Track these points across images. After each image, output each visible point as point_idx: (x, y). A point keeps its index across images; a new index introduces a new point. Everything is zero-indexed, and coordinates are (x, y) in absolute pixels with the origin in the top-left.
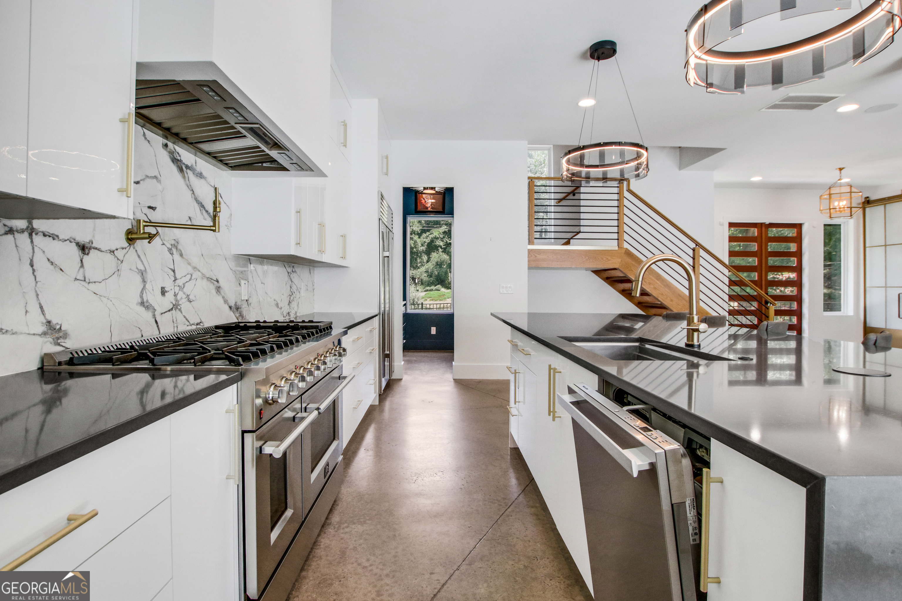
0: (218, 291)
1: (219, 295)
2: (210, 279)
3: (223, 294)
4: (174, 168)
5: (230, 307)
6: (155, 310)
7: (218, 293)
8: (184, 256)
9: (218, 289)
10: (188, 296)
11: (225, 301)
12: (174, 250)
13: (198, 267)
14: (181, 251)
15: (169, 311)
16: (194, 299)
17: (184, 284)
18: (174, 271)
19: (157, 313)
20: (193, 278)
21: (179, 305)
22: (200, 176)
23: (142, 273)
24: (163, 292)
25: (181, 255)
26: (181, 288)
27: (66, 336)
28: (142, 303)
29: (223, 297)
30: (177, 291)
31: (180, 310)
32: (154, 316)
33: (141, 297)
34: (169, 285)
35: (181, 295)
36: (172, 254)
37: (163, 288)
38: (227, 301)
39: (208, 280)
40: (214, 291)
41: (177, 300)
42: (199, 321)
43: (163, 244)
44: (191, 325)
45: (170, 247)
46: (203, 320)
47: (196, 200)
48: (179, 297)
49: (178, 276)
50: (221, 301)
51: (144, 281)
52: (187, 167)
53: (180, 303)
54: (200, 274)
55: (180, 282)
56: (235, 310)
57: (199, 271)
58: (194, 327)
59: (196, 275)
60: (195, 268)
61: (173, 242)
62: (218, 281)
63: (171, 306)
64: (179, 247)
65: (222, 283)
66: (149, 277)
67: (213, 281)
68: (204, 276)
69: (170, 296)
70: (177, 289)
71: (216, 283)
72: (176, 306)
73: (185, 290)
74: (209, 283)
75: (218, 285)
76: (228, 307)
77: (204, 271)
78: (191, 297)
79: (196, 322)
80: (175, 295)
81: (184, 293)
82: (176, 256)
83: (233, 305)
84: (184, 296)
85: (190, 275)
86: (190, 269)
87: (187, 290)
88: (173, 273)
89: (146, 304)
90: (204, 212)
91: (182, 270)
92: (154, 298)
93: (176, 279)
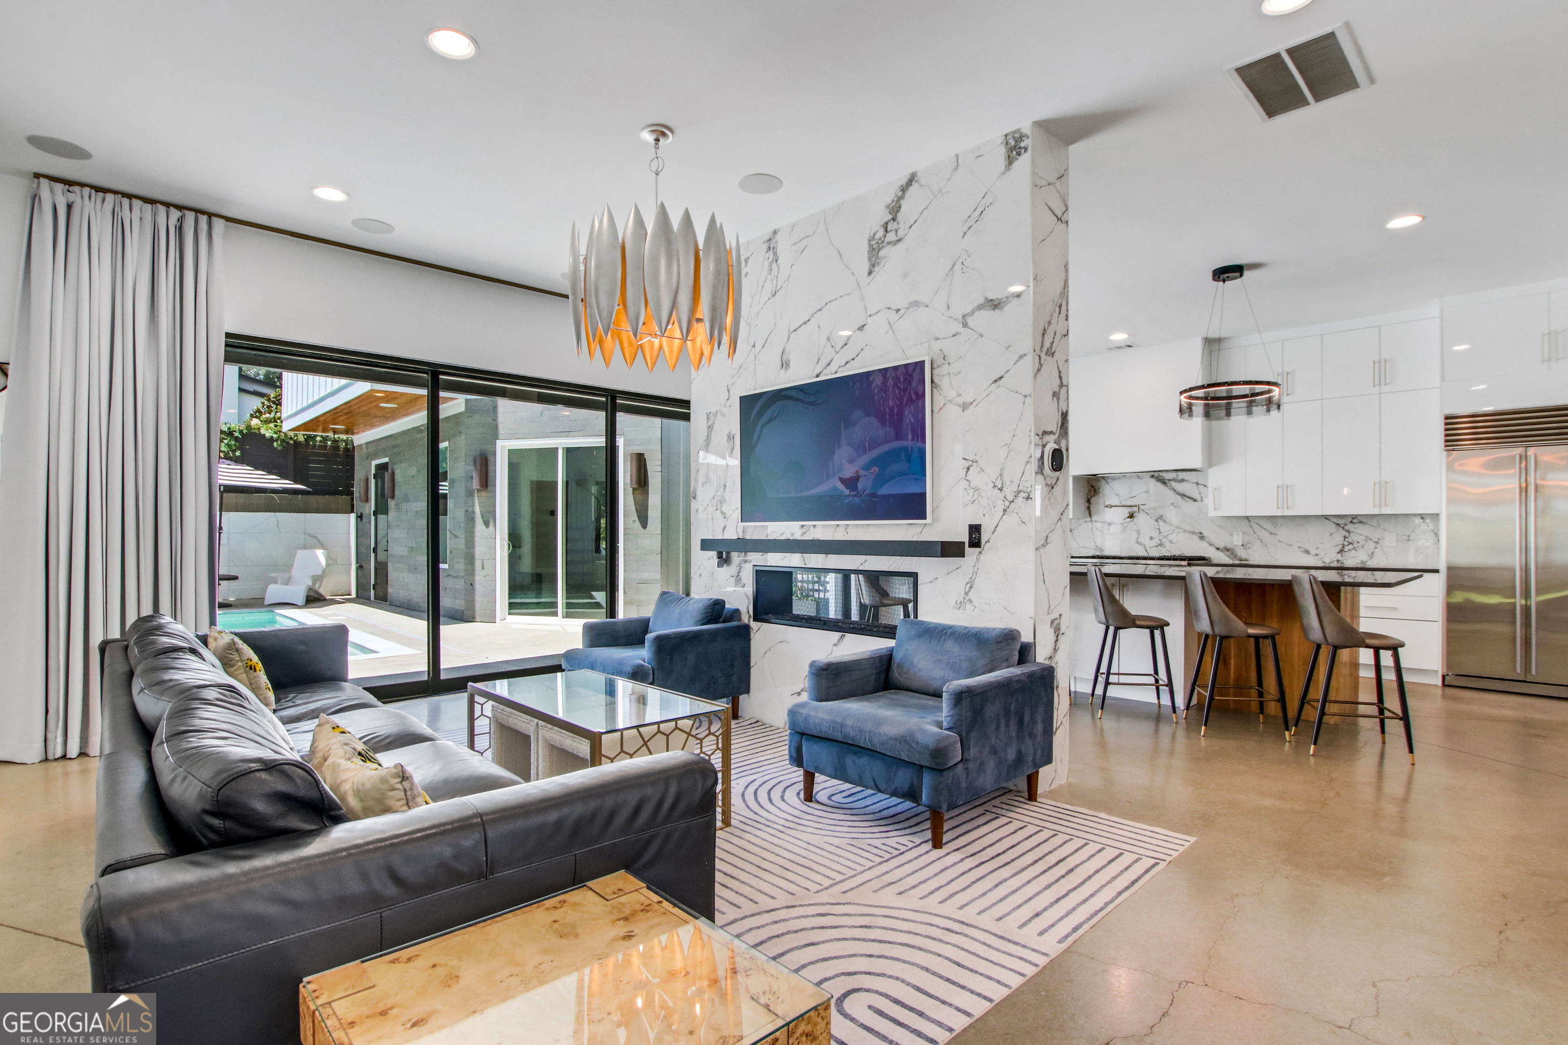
1: (1203, 541)
2: (1192, 532)
3: (1208, 541)
4: (1159, 484)
5: (1218, 549)
6: (1145, 546)
7: (1201, 540)
9: (1202, 537)
10: (1171, 540)
11: (1210, 545)
12: (1159, 520)
13: (1180, 527)
14: (1165, 520)
15: (1156, 547)
16: (1176, 542)
17: (1167, 535)
18: (1159, 529)
19: (1147, 547)
20: (1175, 532)
21: (1163, 544)
22: (1182, 480)
23: (1138, 531)
24: (1151, 538)
25: (1165, 522)
26: (1166, 537)
27: (1102, 550)
28: (1138, 542)
29: (1208, 543)
30: (1161, 538)
31: (1165, 546)
32: (1145, 548)
33: (1137, 540)
34: (1155, 534)
35: (1164, 540)
36: (1157, 522)
38: (1213, 544)
39: (1190, 533)
40: (1196, 539)
41: (1161, 542)
43: (1151, 518)
45: (1156, 519)
46: (1185, 553)
47: (1179, 494)
49: (1162, 531)
50: (1207, 545)
51: (1138, 534)
52: (1169, 480)
53: (1165, 543)
54: (1181, 530)
55: (1164, 534)
56: (1224, 550)
59: (1178, 530)
60: (1177, 527)
61: (1158, 517)
62: (1201, 533)
63: (1157, 545)
64: (1164, 518)
65: (1205, 534)
66: (1142, 532)
68: (1185, 531)
69: (1156, 540)
71: (1199, 534)
72: (1160, 545)
73: (1168, 538)
75: (1202, 535)
76: (1214, 548)
77: (1187, 528)
78: (1173, 541)
82: (1161, 523)
83: (1221, 547)
84: (1167, 541)
87: (1170, 537)
88: (1157, 530)
89: (1140, 543)
90: (1186, 498)
91: (1166, 528)
92: (1145, 539)
93: (1160, 533)
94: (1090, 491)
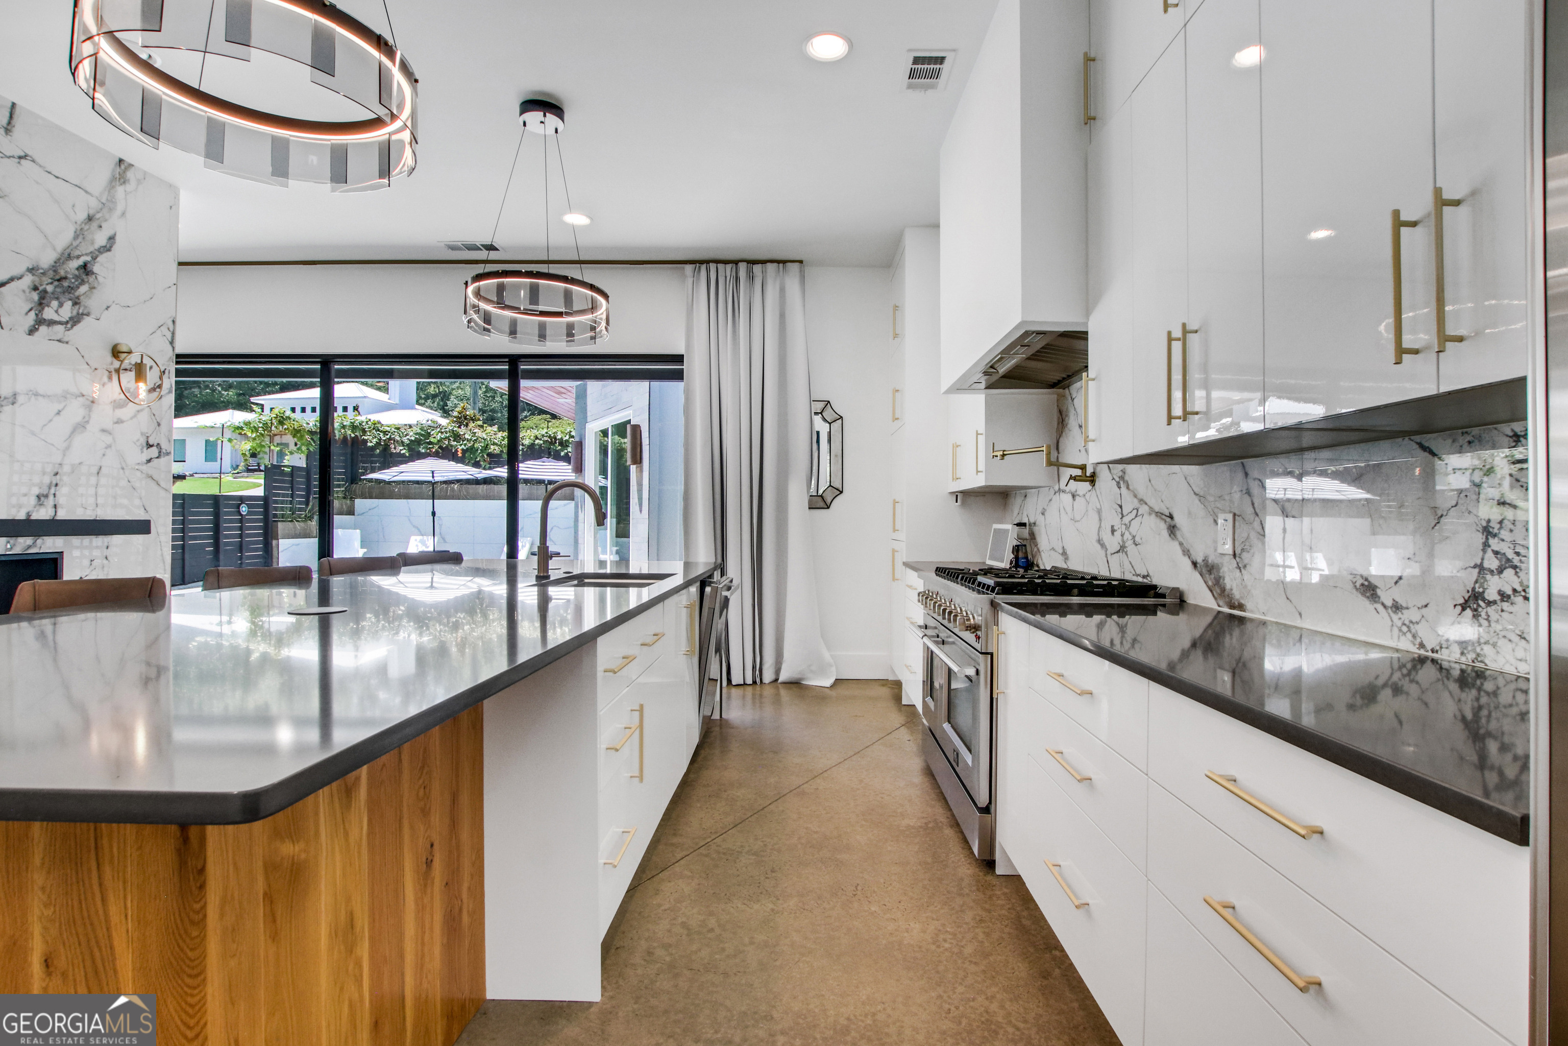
0: (1172, 532)
1: (1173, 539)
2: (1159, 514)
3: (1181, 539)
5: (1195, 564)
6: (1106, 550)
7: (1172, 535)
8: (1131, 487)
9: (1172, 530)
10: (1134, 537)
11: (1183, 551)
12: (1122, 483)
13: (1145, 499)
14: (1127, 482)
15: (1117, 552)
16: (1140, 541)
17: (1130, 522)
18: (1121, 507)
19: (1109, 553)
20: (1139, 514)
21: (1126, 547)
23: (1099, 512)
24: (1113, 531)
25: (1128, 488)
26: (1128, 527)
28: (1099, 541)
29: (1181, 544)
30: (1123, 530)
31: (1126, 553)
32: (1106, 554)
33: (1098, 534)
34: (1116, 522)
35: (1127, 536)
36: (1119, 488)
37: (1112, 527)
38: (1188, 551)
39: (1157, 516)
40: (1165, 533)
41: (1123, 542)
42: (1146, 574)
43: (1113, 479)
44: (1138, 575)
45: (1117, 479)
46: (1151, 574)
48: (1125, 538)
49: (1124, 512)
50: (1180, 552)
51: (1100, 520)
53: (1126, 545)
54: (1146, 508)
55: (1126, 520)
56: (1204, 571)
57: (1146, 504)
58: (1140, 579)
59: (1144, 509)
60: (1142, 501)
61: (1121, 474)
62: (1171, 517)
63: (1119, 548)
64: (1126, 478)
65: (1179, 520)
66: (1104, 514)
67: (1164, 517)
68: (1152, 511)
69: (1118, 534)
70: (1124, 527)
71: (1168, 520)
72: (1122, 549)
73: (1131, 529)
74: (1158, 520)
75: (1173, 523)
76: (1190, 563)
77: (1154, 502)
78: (1137, 539)
79: (1142, 574)
80: (1122, 535)
81: (1130, 534)
82: (1124, 489)
83: (1199, 560)
84: (1130, 537)
85: (1135, 511)
86: (1136, 503)
87: (1134, 528)
88: (1120, 510)
89: (1102, 542)
91: (1129, 504)
92: (1106, 536)
93: (1123, 516)
94: (1058, 424)
